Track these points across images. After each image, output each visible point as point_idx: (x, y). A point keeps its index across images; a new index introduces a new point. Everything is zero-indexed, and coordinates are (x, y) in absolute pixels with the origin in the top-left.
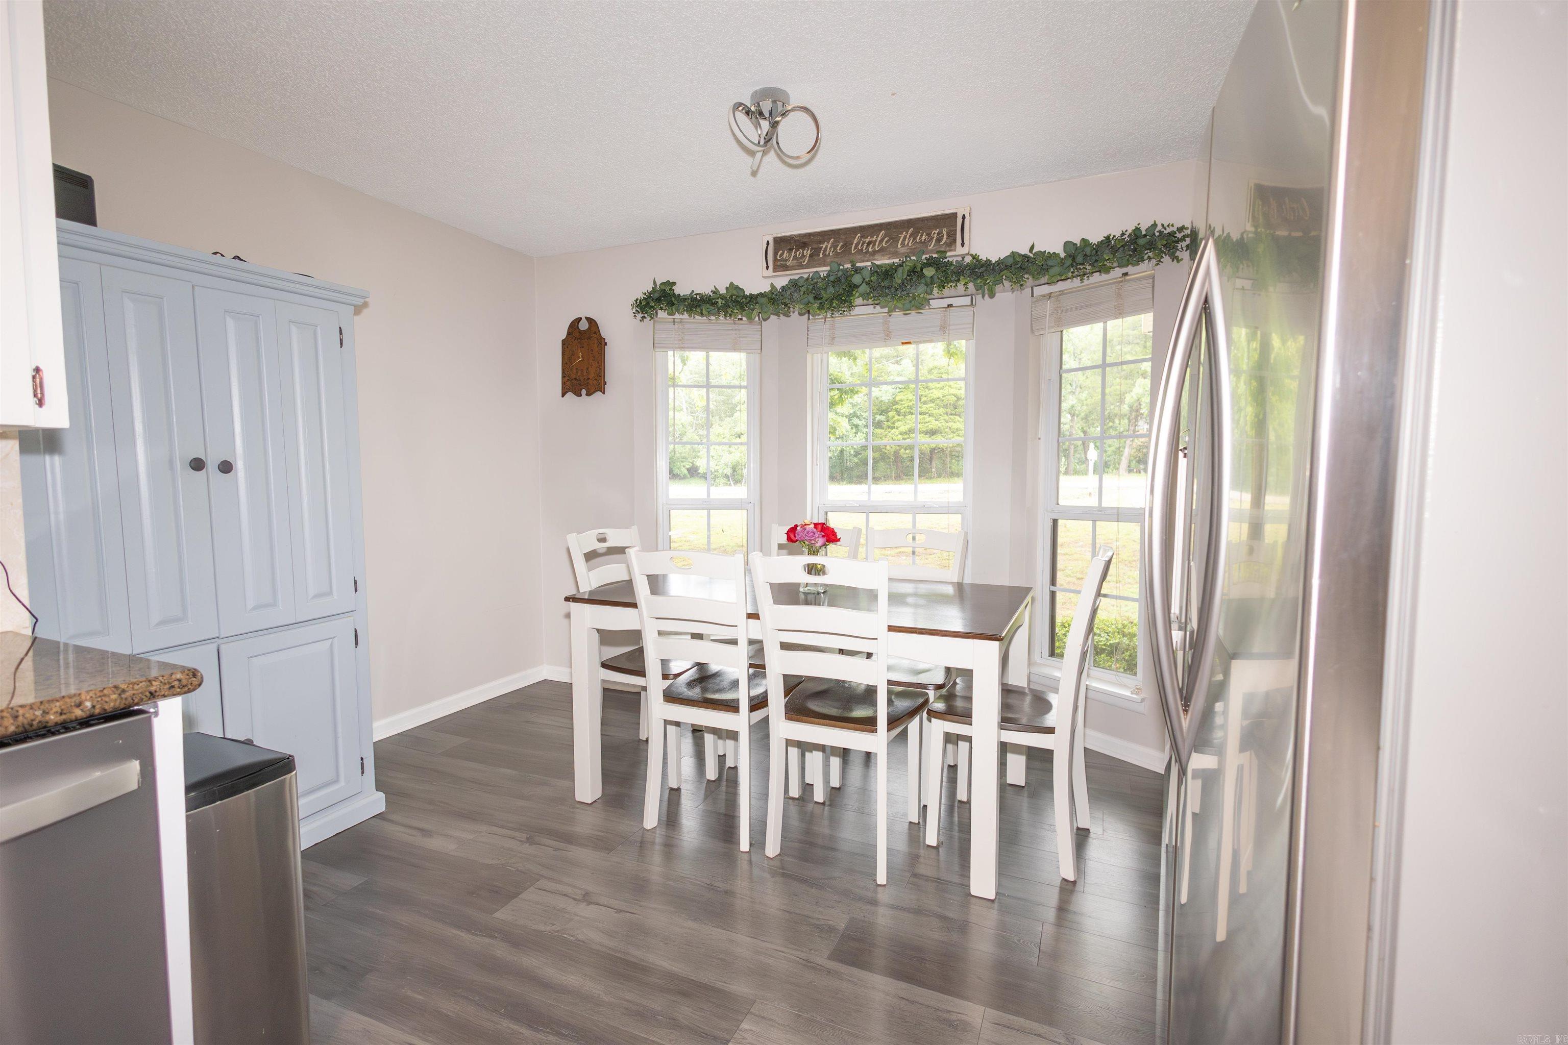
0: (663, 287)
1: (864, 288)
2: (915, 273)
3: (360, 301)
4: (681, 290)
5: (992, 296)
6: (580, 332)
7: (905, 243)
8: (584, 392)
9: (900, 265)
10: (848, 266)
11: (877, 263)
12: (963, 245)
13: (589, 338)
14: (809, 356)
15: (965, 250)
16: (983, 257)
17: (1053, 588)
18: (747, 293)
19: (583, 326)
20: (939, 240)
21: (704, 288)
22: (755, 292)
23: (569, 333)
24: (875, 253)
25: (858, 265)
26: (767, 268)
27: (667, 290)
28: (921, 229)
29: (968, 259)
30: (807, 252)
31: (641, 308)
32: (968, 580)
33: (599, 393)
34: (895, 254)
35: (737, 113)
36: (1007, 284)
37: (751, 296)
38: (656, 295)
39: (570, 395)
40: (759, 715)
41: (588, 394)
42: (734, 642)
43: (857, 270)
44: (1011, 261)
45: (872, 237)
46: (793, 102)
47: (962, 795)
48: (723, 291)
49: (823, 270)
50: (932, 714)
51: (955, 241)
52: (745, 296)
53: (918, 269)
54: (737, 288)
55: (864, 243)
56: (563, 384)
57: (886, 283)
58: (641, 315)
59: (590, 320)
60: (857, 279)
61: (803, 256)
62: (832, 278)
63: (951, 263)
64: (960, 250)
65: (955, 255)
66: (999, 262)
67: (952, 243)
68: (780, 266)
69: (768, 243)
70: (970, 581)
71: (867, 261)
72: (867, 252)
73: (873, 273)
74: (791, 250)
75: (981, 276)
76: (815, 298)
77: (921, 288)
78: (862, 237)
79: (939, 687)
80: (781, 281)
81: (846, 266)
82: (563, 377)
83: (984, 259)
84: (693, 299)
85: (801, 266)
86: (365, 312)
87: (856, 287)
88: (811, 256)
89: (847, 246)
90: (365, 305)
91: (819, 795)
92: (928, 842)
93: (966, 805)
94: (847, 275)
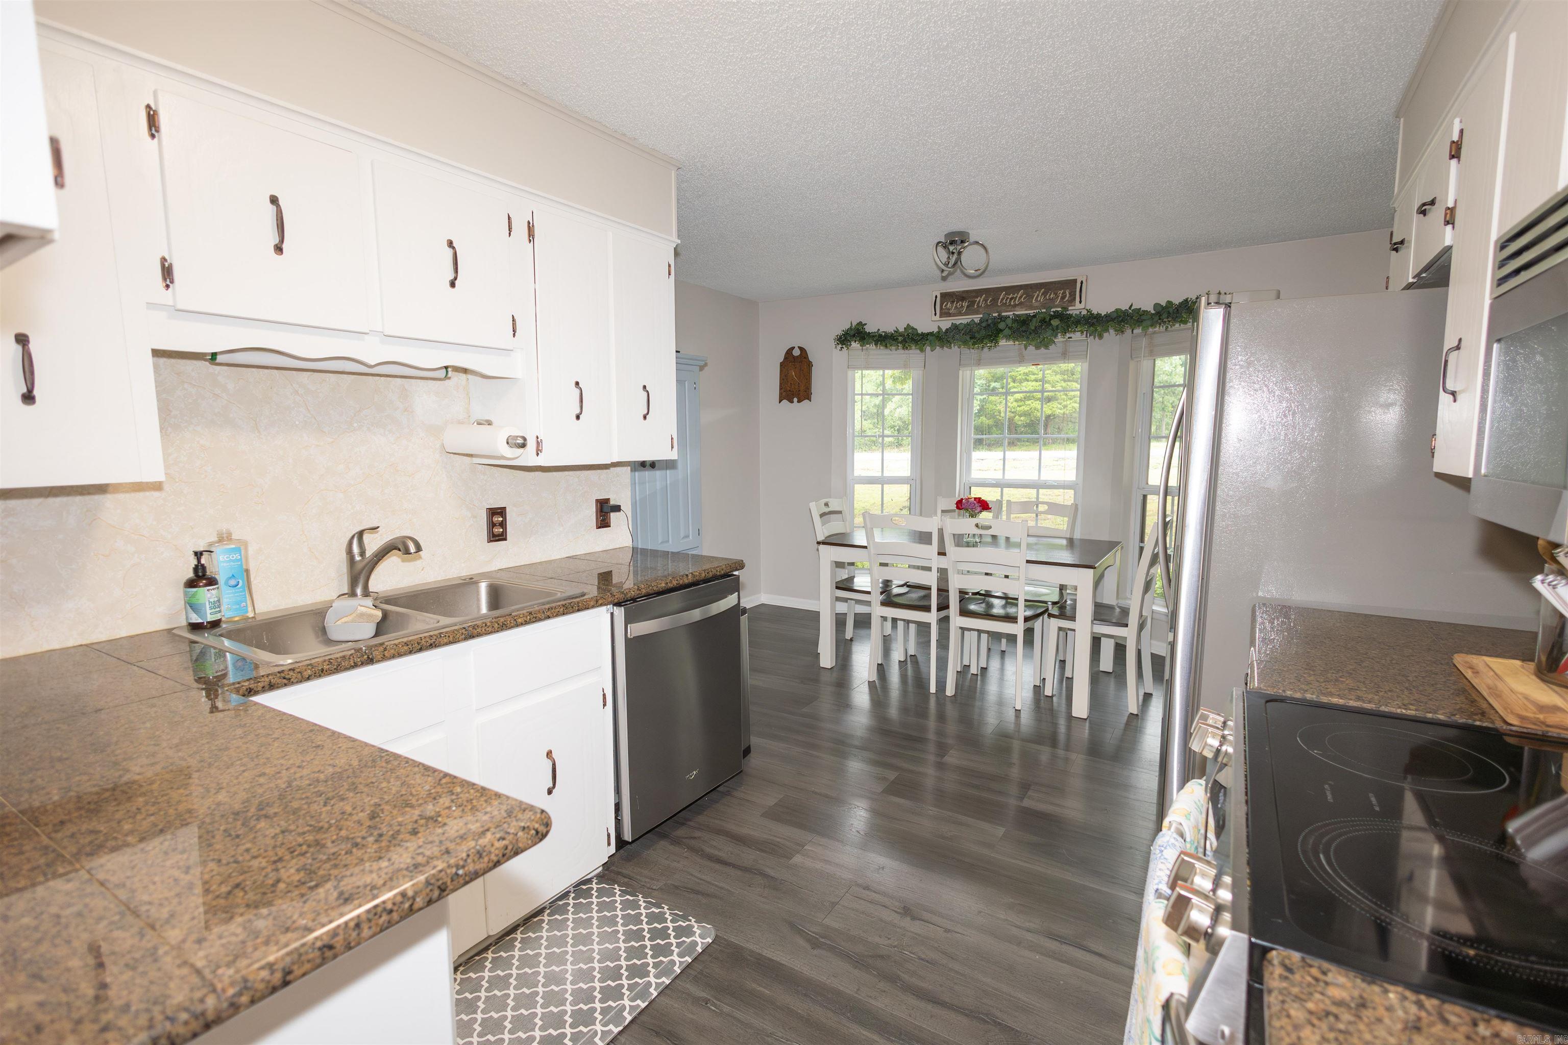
0: (857, 327)
1: (1007, 331)
2: (1045, 322)
3: (702, 363)
4: (870, 329)
5: (1101, 337)
6: (794, 357)
7: (1039, 297)
8: (795, 400)
9: (1034, 316)
10: (996, 315)
11: (1016, 313)
12: (1080, 302)
13: (801, 362)
14: (961, 372)
15: (1082, 306)
16: (1095, 312)
17: (1142, 545)
18: (920, 332)
19: (796, 353)
20: (1063, 298)
21: (889, 328)
22: (926, 331)
23: (785, 358)
24: (1015, 306)
25: (1003, 314)
26: (935, 314)
27: (860, 328)
28: (1050, 290)
29: (1084, 312)
30: (965, 304)
31: (840, 342)
32: (1077, 535)
33: (806, 401)
34: (1031, 308)
35: (938, 248)
36: (1112, 331)
37: (923, 334)
38: (852, 333)
39: (785, 401)
40: (943, 613)
41: (799, 402)
42: (929, 569)
43: (1002, 319)
44: (1115, 315)
45: (1014, 294)
46: (972, 239)
47: (1068, 674)
48: (901, 330)
49: (977, 318)
50: (1050, 616)
51: (1075, 299)
52: (918, 334)
53: (1047, 320)
54: (913, 328)
55: (1008, 298)
56: (781, 394)
57: (1024, 328)
58: (840, 346)
59: (801, 349)
60: (1002, 326)
61: (962, 306)
62: (984, 324)
63: (1071, 316)
64: (1078, 306)
65: (1076, 309)
66: (1106, 316)
67: (1073, 299)
68: (945, 314)
69: (936, 297)
70: (1079, 537)
71: (1010, 311)
72: (1010, 305)
73: (1014, 321)
74: (953, 302)
75: (1092, 325)
76: (971, 338)
77: (1049, 332)
78: (1006, 294)
79: (1054, 603)
80: (946, 324)
81: (994, 315)
82: (781, 389)
83: (1096, 313)
84: (880, 336)
85: (960, 314)
86: (706, 368)
87: (1001, 331)
88: (968, 307)
89: (995, 300)
90: (706, 365)
91: (974, 670)
92: (1046, 694)
93: (1070, 680)
94: (996, 321)
